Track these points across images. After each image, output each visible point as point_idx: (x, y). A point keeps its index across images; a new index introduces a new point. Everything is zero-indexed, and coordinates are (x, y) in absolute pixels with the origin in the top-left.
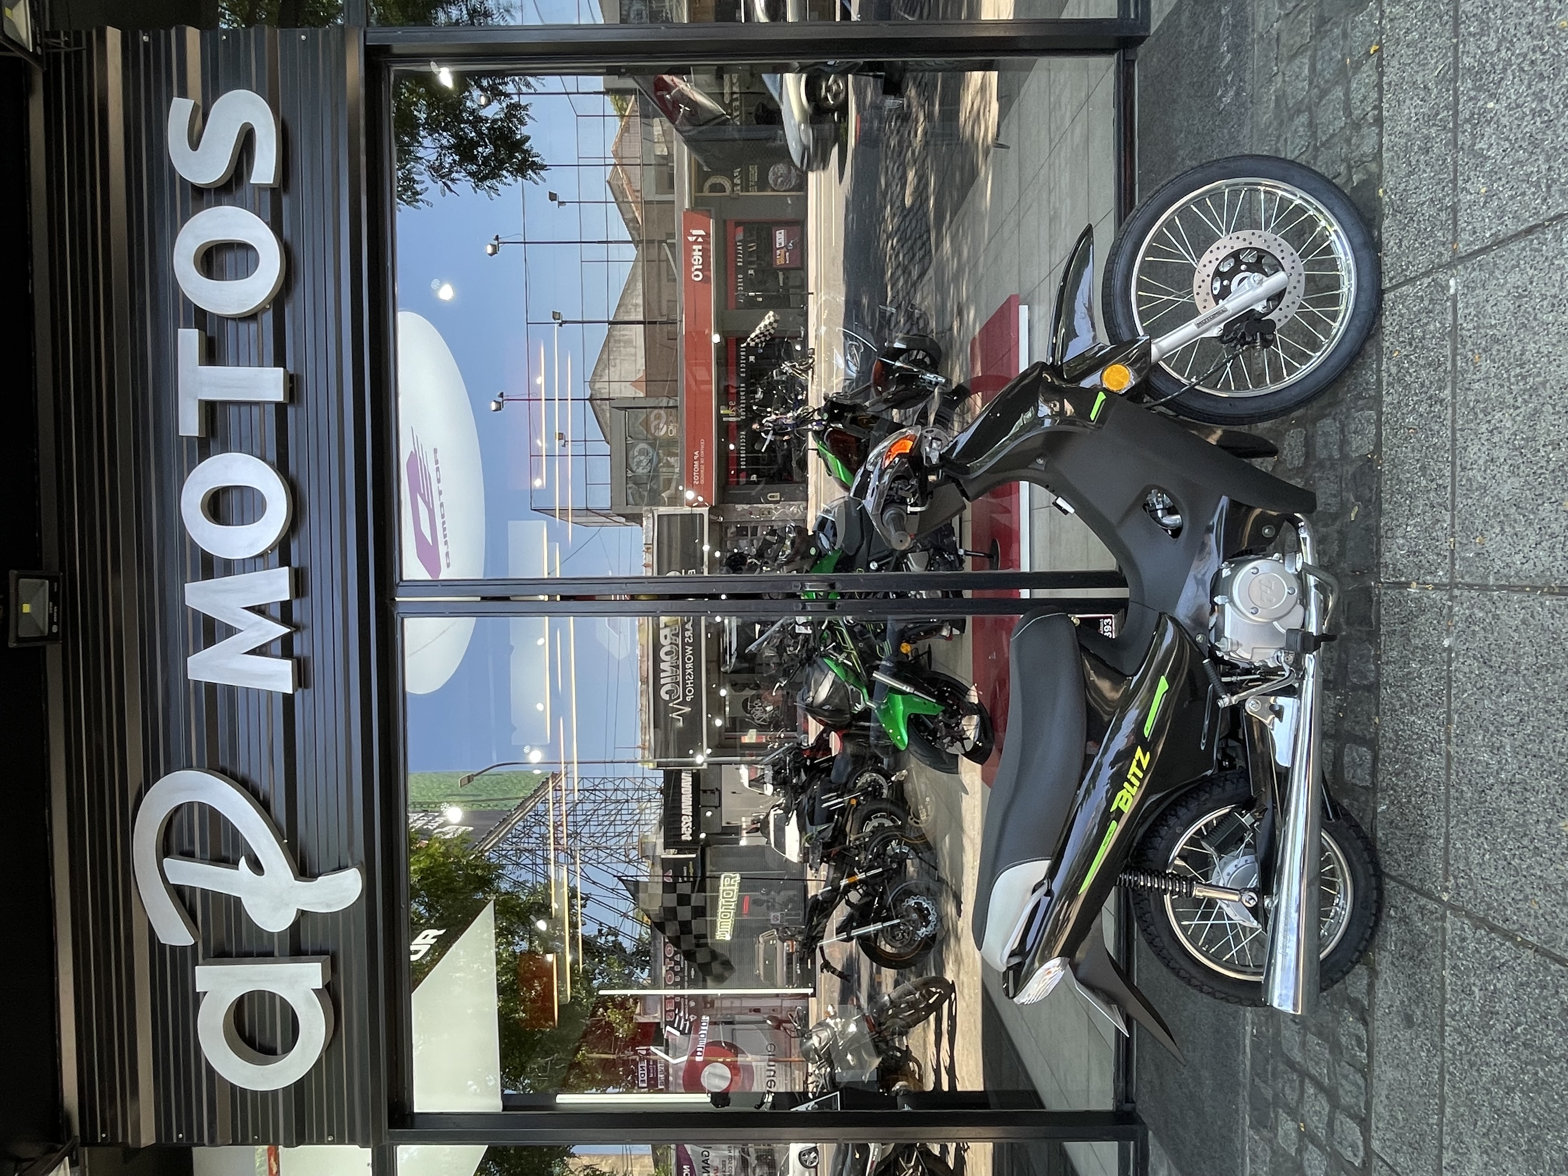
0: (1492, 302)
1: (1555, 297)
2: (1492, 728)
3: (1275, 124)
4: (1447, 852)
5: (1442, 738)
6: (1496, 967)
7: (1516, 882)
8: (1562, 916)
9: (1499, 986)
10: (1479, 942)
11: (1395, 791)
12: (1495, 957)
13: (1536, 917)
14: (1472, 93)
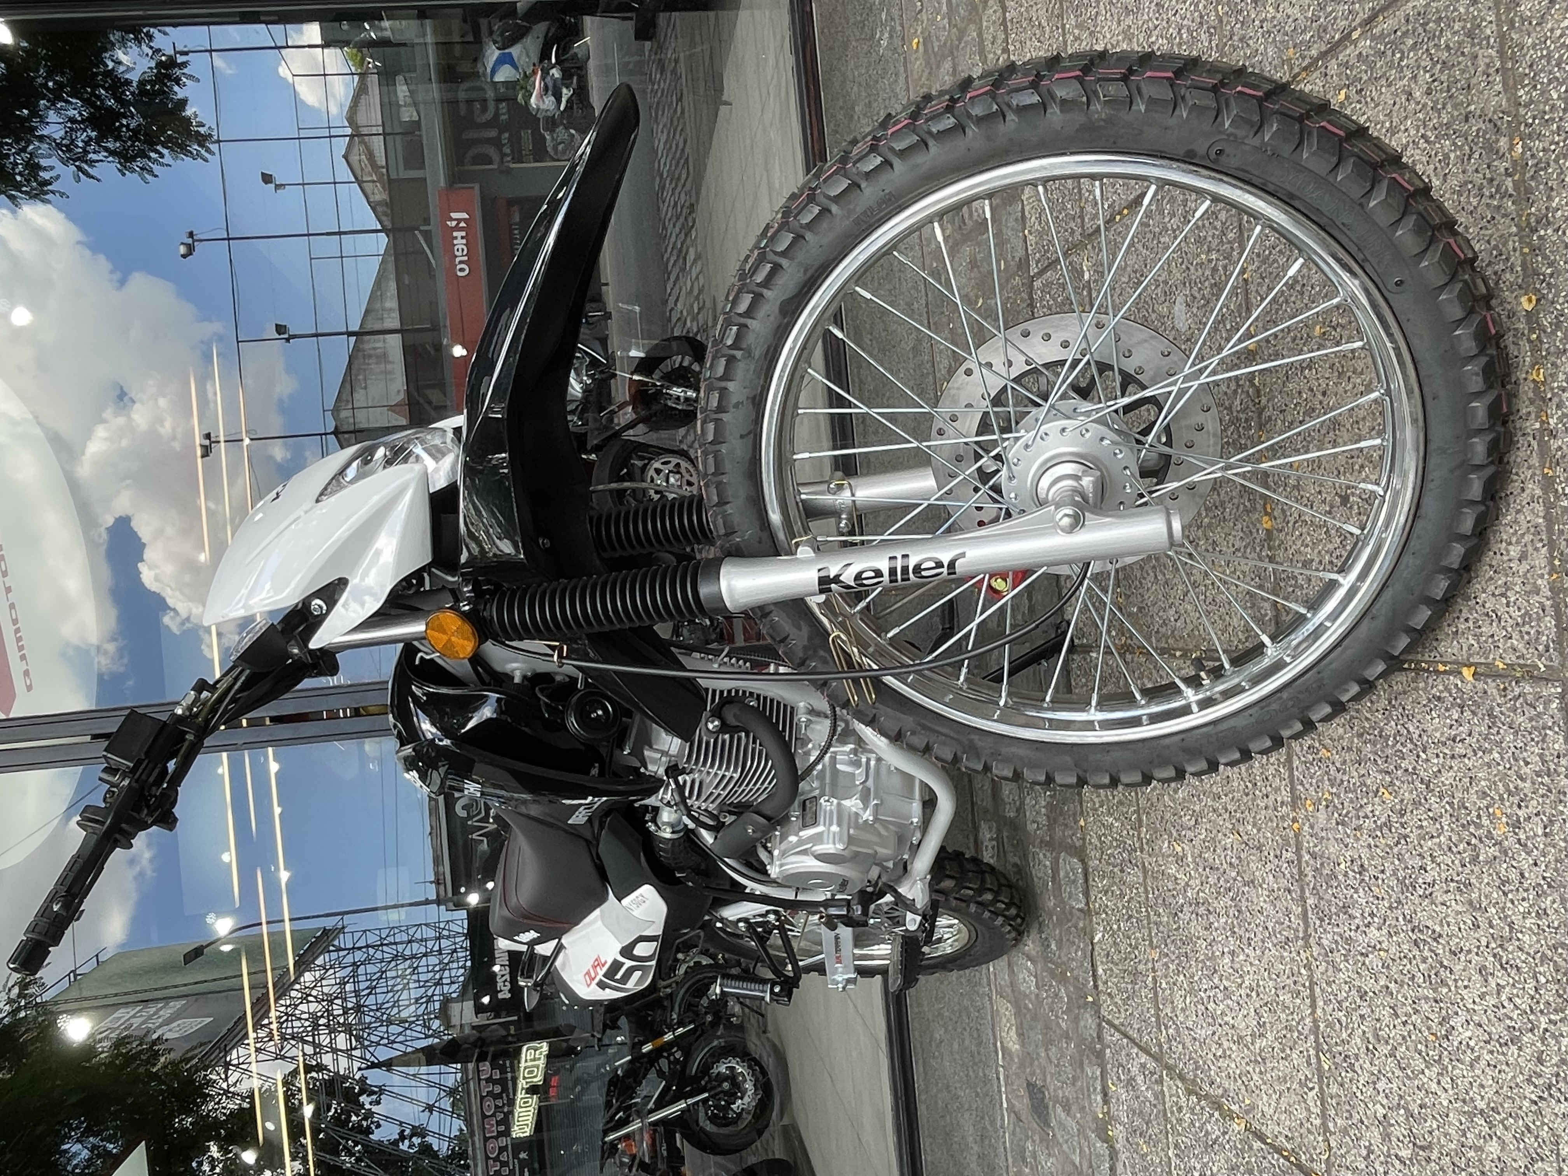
0: (1118, 291)
1: (1166, 282)
2: (1175, 834)
3: (927, 71)
4: (1156, 994)
5: (1137, 845)
6: (1211, 1146)
7: (1214, 1033)
8: (1255, 1078)
9: (1215, 1169)
10: (1192, 1111)
11: (1106, 914)
12: (1207, 1133)
13: (1235, 1080)
14: (1076, 31)
